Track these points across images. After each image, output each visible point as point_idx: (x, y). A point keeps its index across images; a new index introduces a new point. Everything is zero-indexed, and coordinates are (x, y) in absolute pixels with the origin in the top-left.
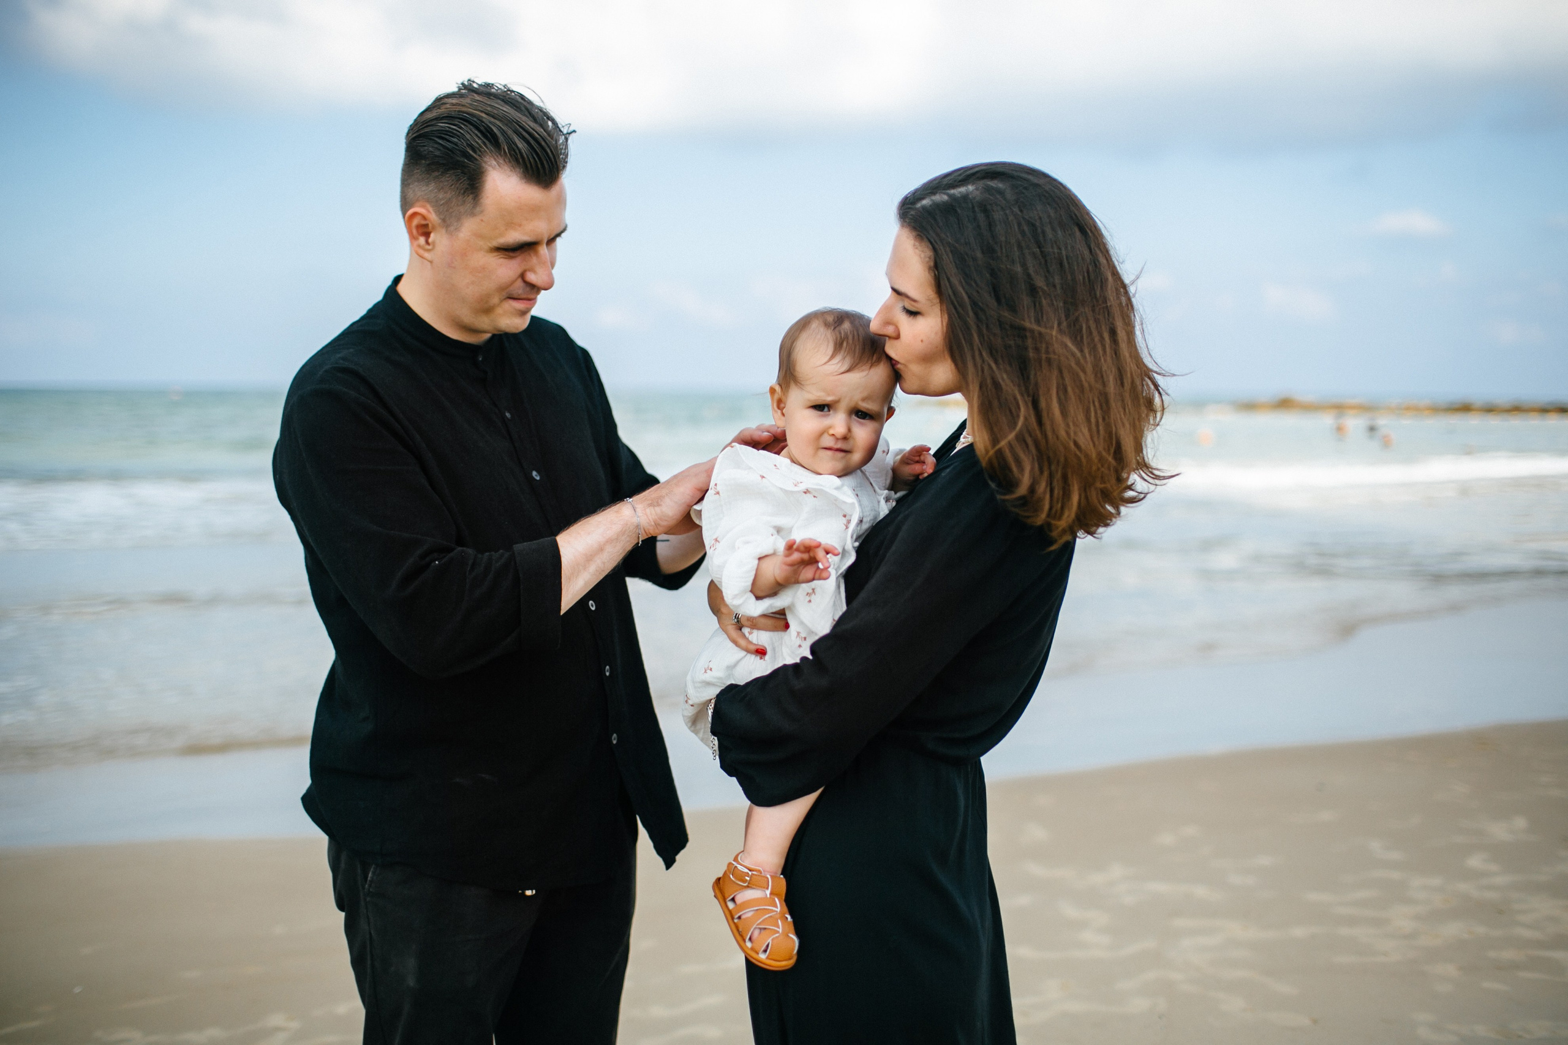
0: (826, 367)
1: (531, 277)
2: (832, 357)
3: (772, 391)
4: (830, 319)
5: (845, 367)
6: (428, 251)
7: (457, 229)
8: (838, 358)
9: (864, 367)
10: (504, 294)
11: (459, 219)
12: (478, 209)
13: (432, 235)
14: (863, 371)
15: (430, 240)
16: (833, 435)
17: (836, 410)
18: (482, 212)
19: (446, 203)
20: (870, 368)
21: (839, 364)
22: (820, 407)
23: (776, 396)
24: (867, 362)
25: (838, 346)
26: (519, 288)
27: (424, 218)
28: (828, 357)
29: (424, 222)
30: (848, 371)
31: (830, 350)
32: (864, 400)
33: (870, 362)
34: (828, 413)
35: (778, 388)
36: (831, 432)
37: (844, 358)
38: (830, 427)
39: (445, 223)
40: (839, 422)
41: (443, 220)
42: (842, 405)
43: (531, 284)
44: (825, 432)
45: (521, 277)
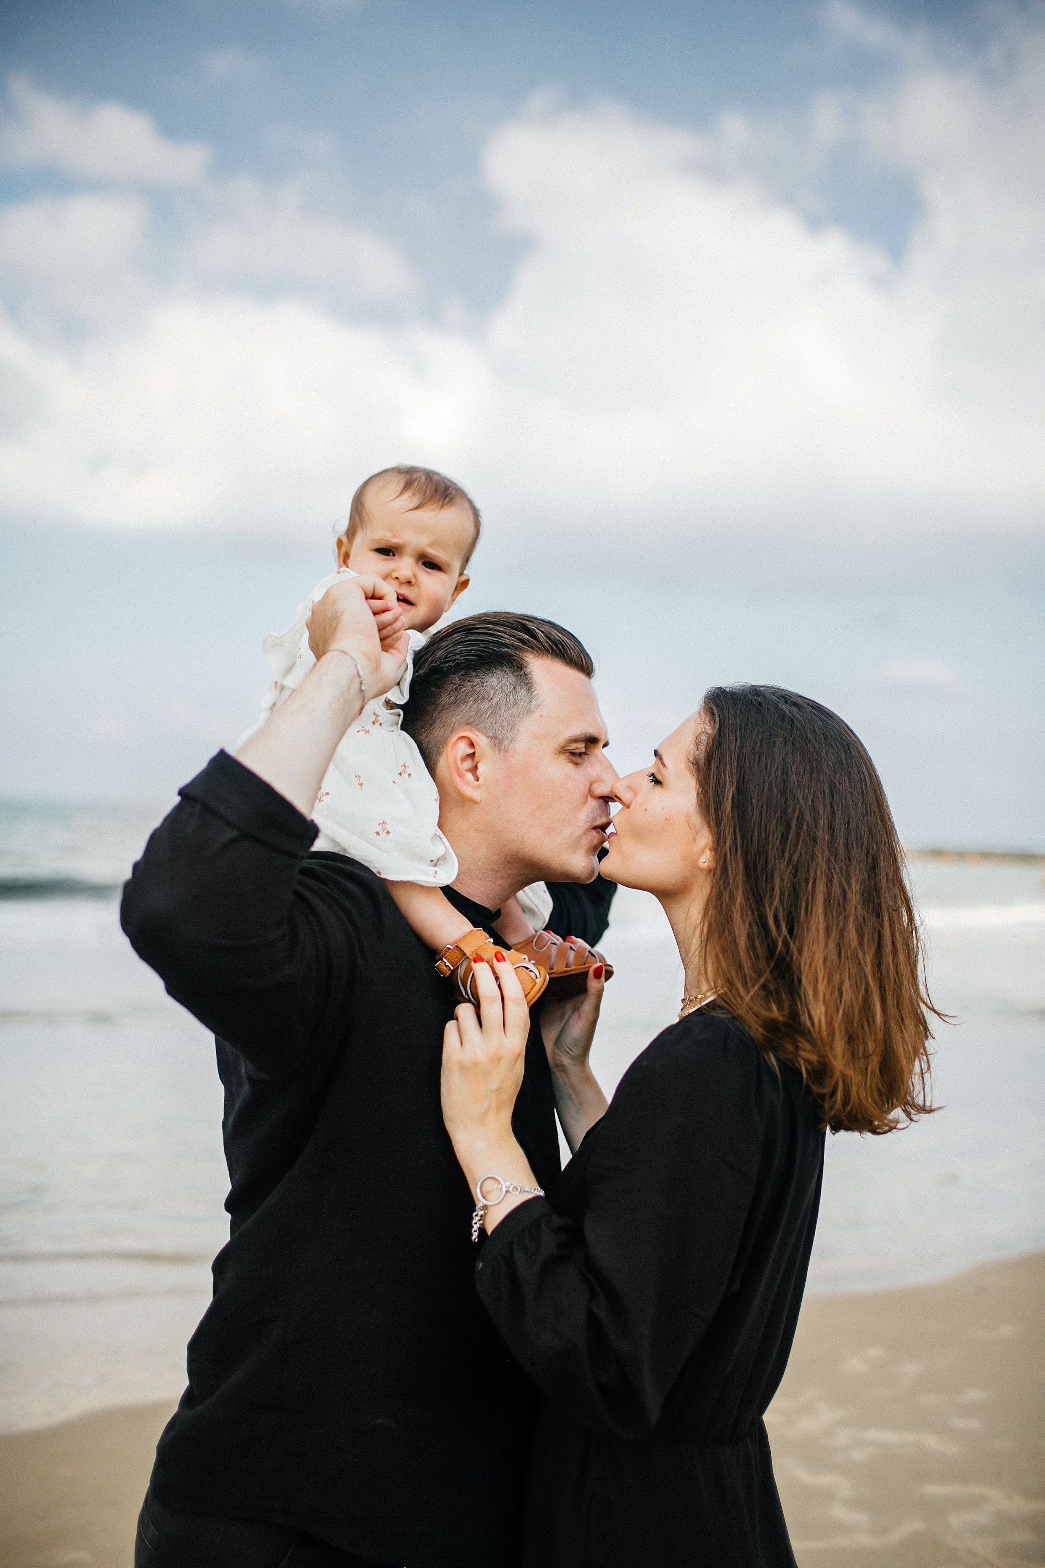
0: (394, 503)
2: (401, 493)
3: (339, 543)
5: (414, 503)
6: (477, 788)
7: (514, 740)
9: (434, 506)
11: (513, 726)
12: (534, 702)
13: (482, 766)
14: (433, 510)
15: (479, 771)
16: (397, 578)
17: (401, 554)
18: (540, 704)
19: (494, 713)
20: (441, 509)
21: (407, 501)
22: (387, 551)
23: (343, 550)
24: (439, 501)
25: (407, 486)
27: (472, 744)
28: (398, 494)
29: (470, 752)
30: (417, 508)
31: (400, 487)
32: (431, 545)
33: (441, 503)
34: (393, 557)
35: (345, 539)
36: (395, 575)
37: (414, 496)
38: (394, 571)
39: (496, 740)
40: (405, 566)
41: (494, 738)
42: (408, 550)
43: (602, 798)
44: (388, 576)
45: (590, 792)
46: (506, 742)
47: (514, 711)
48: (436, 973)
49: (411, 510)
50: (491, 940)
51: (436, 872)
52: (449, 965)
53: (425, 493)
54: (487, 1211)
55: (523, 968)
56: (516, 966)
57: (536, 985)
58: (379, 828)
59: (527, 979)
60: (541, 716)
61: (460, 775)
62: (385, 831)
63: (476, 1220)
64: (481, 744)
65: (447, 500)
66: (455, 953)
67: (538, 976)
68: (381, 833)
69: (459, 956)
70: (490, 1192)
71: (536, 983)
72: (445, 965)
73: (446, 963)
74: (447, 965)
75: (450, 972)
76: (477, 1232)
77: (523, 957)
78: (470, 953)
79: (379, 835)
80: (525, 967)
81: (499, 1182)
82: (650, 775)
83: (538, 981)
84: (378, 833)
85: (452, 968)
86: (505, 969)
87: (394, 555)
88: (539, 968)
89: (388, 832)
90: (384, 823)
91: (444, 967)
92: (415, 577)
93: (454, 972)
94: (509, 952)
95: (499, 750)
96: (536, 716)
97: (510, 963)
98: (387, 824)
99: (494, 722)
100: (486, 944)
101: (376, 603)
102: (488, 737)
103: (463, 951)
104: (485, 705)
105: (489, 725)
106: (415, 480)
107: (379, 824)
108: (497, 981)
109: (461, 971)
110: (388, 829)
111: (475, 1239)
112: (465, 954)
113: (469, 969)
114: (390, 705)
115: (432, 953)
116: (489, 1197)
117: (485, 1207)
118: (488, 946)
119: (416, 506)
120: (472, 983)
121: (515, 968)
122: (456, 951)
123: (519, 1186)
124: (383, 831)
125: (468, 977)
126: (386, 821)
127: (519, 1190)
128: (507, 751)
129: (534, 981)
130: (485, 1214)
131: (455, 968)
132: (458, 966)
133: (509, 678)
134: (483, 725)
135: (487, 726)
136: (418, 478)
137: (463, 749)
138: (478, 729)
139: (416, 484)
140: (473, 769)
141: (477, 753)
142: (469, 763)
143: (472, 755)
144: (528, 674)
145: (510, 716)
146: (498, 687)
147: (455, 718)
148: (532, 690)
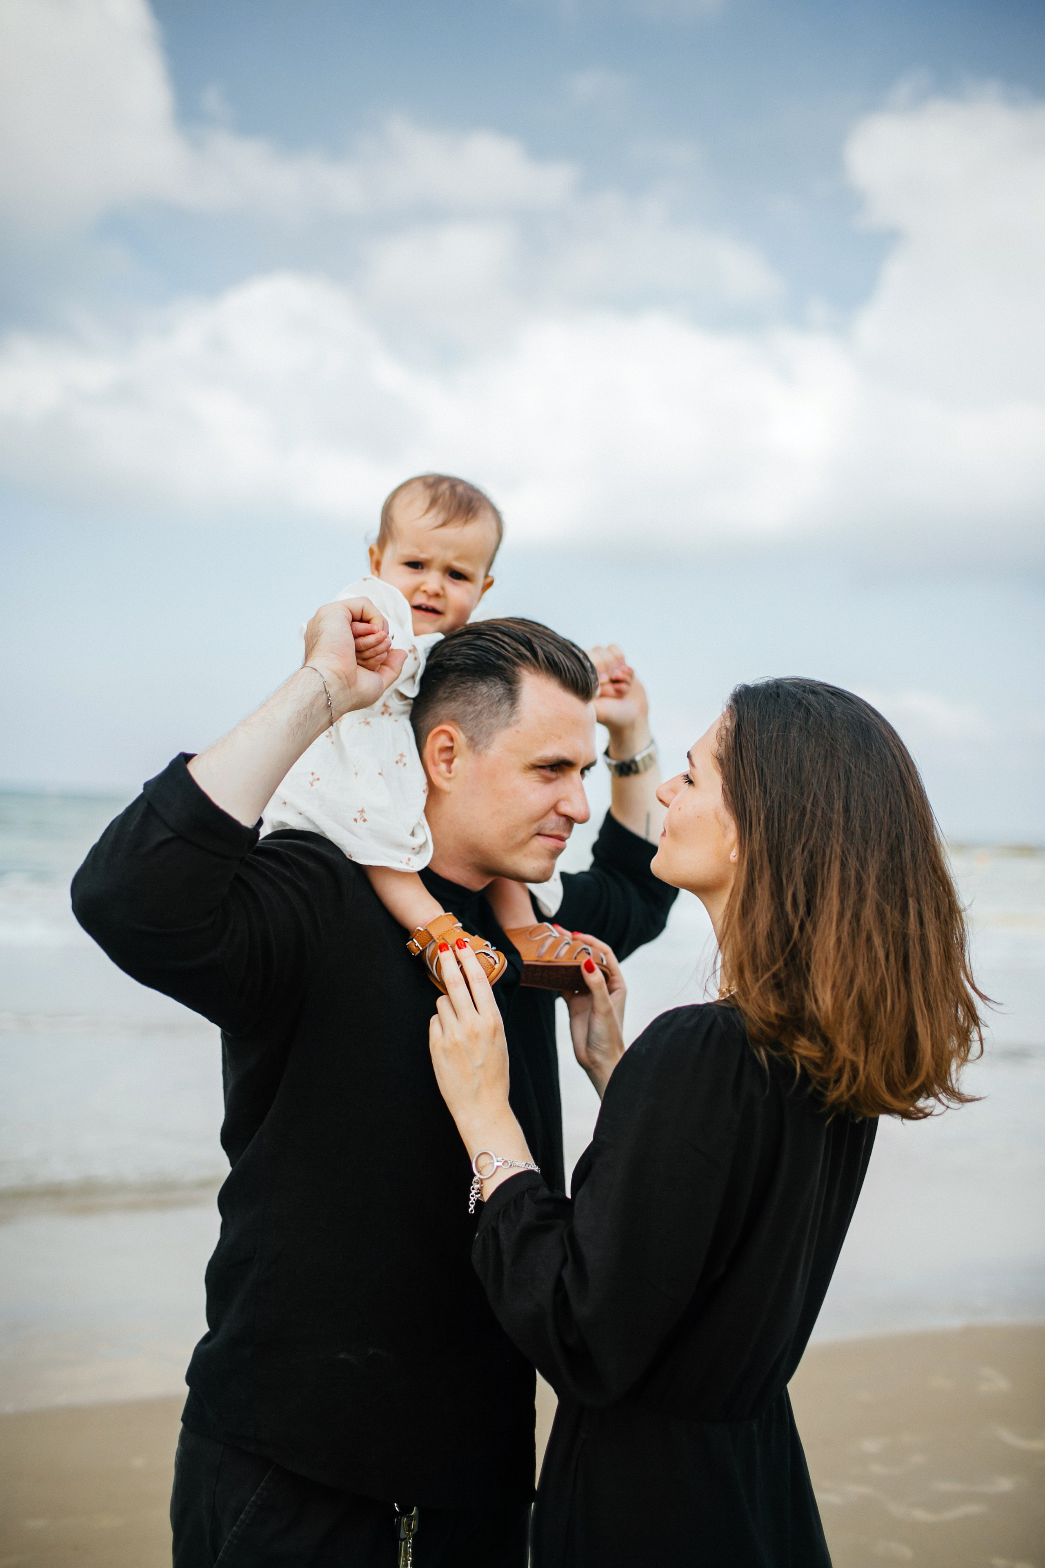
0: (421, 521)
1: (565, 808)
2: (428, 511)
3: (371, 551)
5: (440, 521)
6: (448, 779)
7: (487, 747)
8: (433, 512)
9: (458, 523)
10: (534, 828)
11: (490, 734)
12: (514, 718)
13: (456, 761)
14: (457, 526)
15: (453, 766)
16: (425, 591)
17: (429, 568)
18: (518, 721)
19: (476, 717)
21: (433, 518)
22: (415, 565)
23: (374, 556)
24: (463, 516)
25: (433, 502)
26: (552, 823)
27: (452, 739)
28: (424, 512)
29: (449, 744)
30: (443, 525)
31: (427, 502)
32: (458, 558)
33: (465, 518)
34: (421, 571)
35: (376, 548)
36: (423, 588)
37: (439, 512)
38: (422, 584)
39: (473, 742)
40: (432, 580)
41: (471, 739)
42: (436, 564)
43: (565, 816)
44: (416, 589)
45: (554, 808)
46: (481, 747)
47: (493, 720)
48: (408, 951)
49: (439, 526)
50: (460, 925)
51: (409, 860)
52: (419, 946)
54: (482, 1185)
55: (483, 954)
56: (477, 952)
57: (495, 970)
58: (357, 816)
59: (486, 965)
60: (518, 732)
61: (435, 764)
62: (363, 819)
63: (473, 1192)
64: (459, 741)
65: (470, 516)
66: (424, 935)
67: (497, 961)
68: (358, 820)
69: (428, 939)
70: (484, 1166)
71: (494, 969)
72: (415, 945)
73: (415, 943)
74: (416, 945)
75: (419, 952)
76: (474, 1205)
77: (485, 944)
78: (438, 937)
79: (357, 822)
80: (485, 953)
81: (492, 1158)
82: (685, 778)
83: (497, 966)
84: (356, 820)
85: (421, 948)
86: (468, 955)
87: (422, 568)
88: (499, 955)
89: (365, 820)
90: (362, 811)
91: (414, 947)
92: (442, 588)
93: (423, 952)
94: (473, 937)
95: (474, 751)
96: (512, 730)
97: (471, 948)
98: (365, 812)
99: (474, 725)
100: (453, 929)
101: (361, 627)
102: (467, 737)
103: (431, 935)
104: (470, 709)
105: (470, 726)
106: (440, 496)
107: (358, 812)
108: (459, 965)
109: (428, 952)
110: (366, 816)
111: (472, 1211)
112: (432, 938)
113: (434, 954)
114: (403, 697)
115: (404, 933)
116: (483, 1172)
117: (481, 1181)
118: (454, 931)
119: (441, 523)
120: (438, 965)
121: (476, 954)
122: (425, 934)
123: (510, 1160)
124: (360, 819)
125: (434, 959)
126: (365, 809)
127: (510, 1164)
128: (479, 754)
129: (493, 967)
130: (482, 1187)
131: (423, 948)
132: (427, 947)
133: (498, 689)
134: (465, 726)
135: (468, 727)
136: (443, 494)
137: (443, 741)
138: (460, 727)
139: (441, 500)
140: (449, 762)
141: (455, 749)
142: (445, 756)
143: (451, 749)
144: (516, 690)
145: (490, 724)
146: (485, 696)
147: (443, 712)
148: (516, 705)
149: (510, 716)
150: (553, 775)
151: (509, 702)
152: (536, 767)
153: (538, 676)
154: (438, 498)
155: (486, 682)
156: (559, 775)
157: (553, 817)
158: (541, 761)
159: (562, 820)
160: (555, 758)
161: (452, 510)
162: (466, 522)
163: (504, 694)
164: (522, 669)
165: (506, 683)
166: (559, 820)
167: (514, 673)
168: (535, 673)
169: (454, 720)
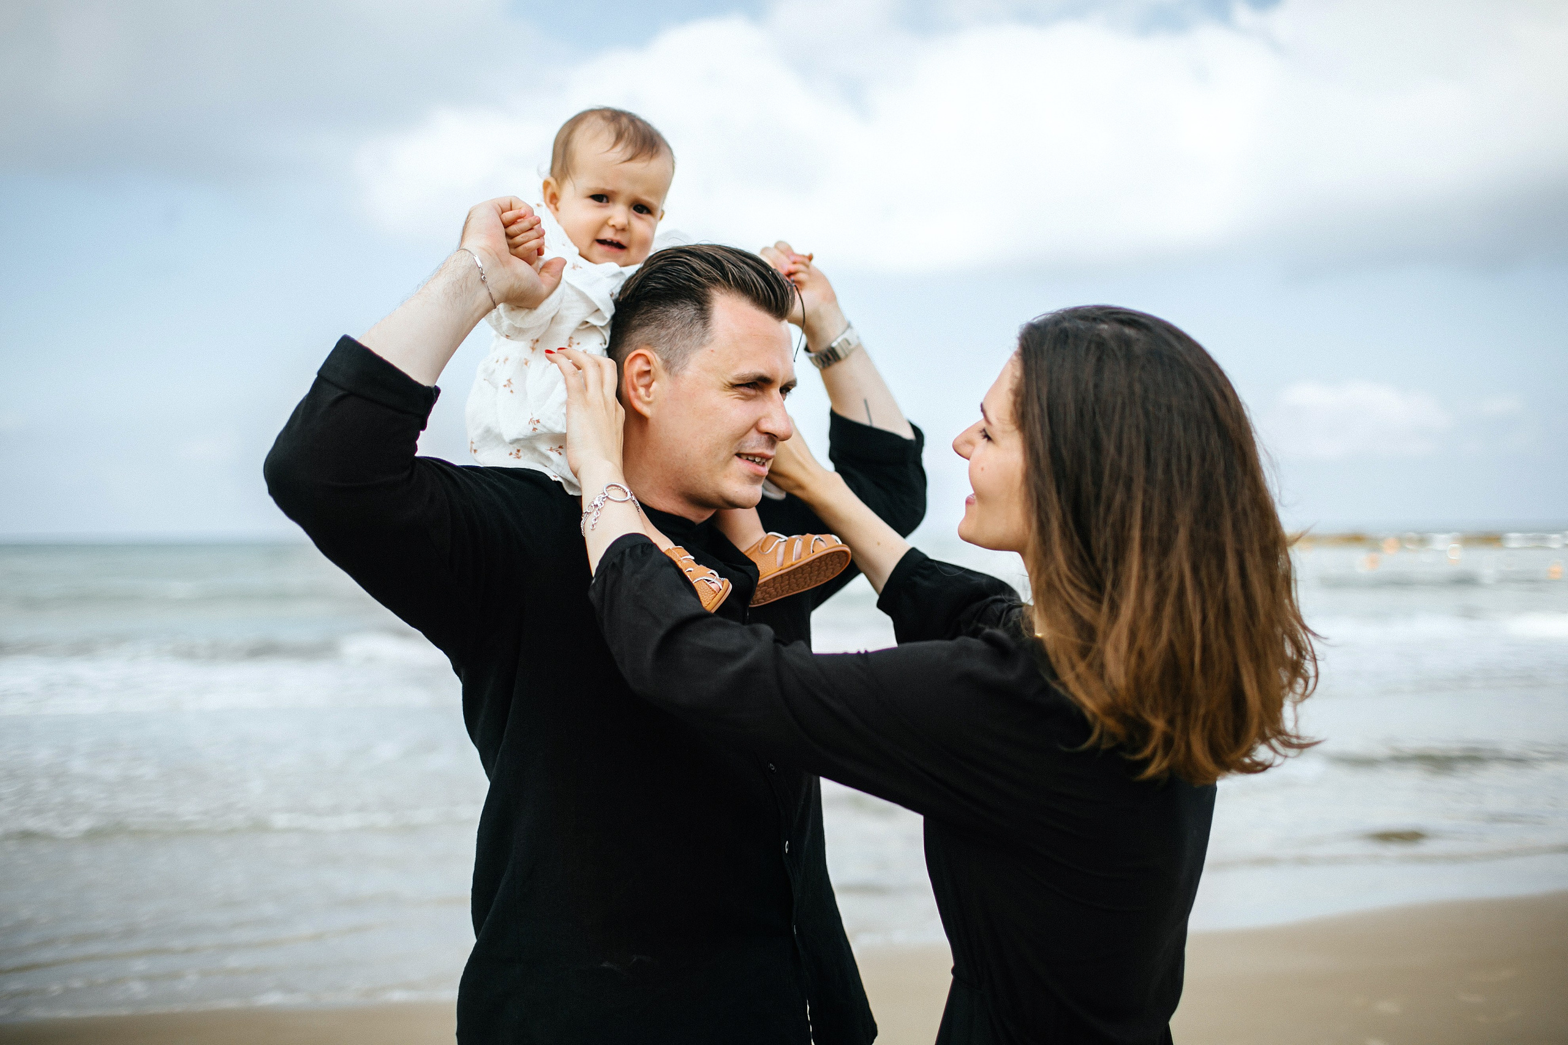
0: (607, 155)
2: (615, 144)
3: (546, 185)
4: (608, 114)
5: (628, 155)
7: (684, 368)
8: (619, 148)
9: (645, 158)
10: (736, 446)
11: (685, 355)
13: (654, 384)
14: (644, 161)
15: (652, 389)
16: (613, 226)
17: (614, 201)
19: (670, 340)
21: (620, 152)
22: (600, 198)
23: (549, 191)
24: (648, 151)
25: (619, 137)
26: (753, 441)
27: (648, 362)
28: (611, 146)
29: (646, 368)
30: (630, 159)
31: (613, 139)
33: (650, 153)
34: (607, 204)
35: (552, 181)
36: (611, 222)
37: (626, 146)
38: (610, 218)
39: (668, 365)
40: (619, 214)
41: (668, 361)
42: (621, 196)
43: (767, 433)
44: (604, 223)
45: (756, 426)
46: (677, 368)
47: (687, 342)
49: (625, 162)
53: (636, 144)
60: (712, 351)
61: (635, 389)
64: (655, 364)
65: (654, 151)
67: (721, 587)
71: (717, 595)
80: (707, 580)
82: (981, 432)
87: (608, 202)
88: (723, 582)
92: (629, 223)
95: (671, 374)
96: (707, 350)
99: (669, 348)
102: (662, 359)
104: (663, 332)
106: (625, 130)
119: (629, 157)
128: (676, 376)
133: (690, 310)
134: (660, 349)
135: (663, 350)
136: (627, 129)
137: (639, 365)
138: (654, 350)
139: (626, 135)
140: (648, 386)
141: (652, 372)
142: (645, 380)
143: (648, 372)
144: (708, 310)
145: (684, 346)
146: (677, 318)
147: (638, 339)
148: (708, 325)
149: (703, 336)
150: (752, 392)
151: (701, 322)
152: (734, 386)
153: (729, 296)
154: (624, 132)
155: (677, 304)
156: (759, 393)
157: (754, 434)
158: (738, 379)
159: (765, 437)
160: (752, 375)
161: (638, 143)
162: (652, 157)
163: (695, 314)
164: (712, 290)
165: (697, 304)
166: (761, 438)
167: (704, 295)
168: (726, 294)
169: (648, 344)
